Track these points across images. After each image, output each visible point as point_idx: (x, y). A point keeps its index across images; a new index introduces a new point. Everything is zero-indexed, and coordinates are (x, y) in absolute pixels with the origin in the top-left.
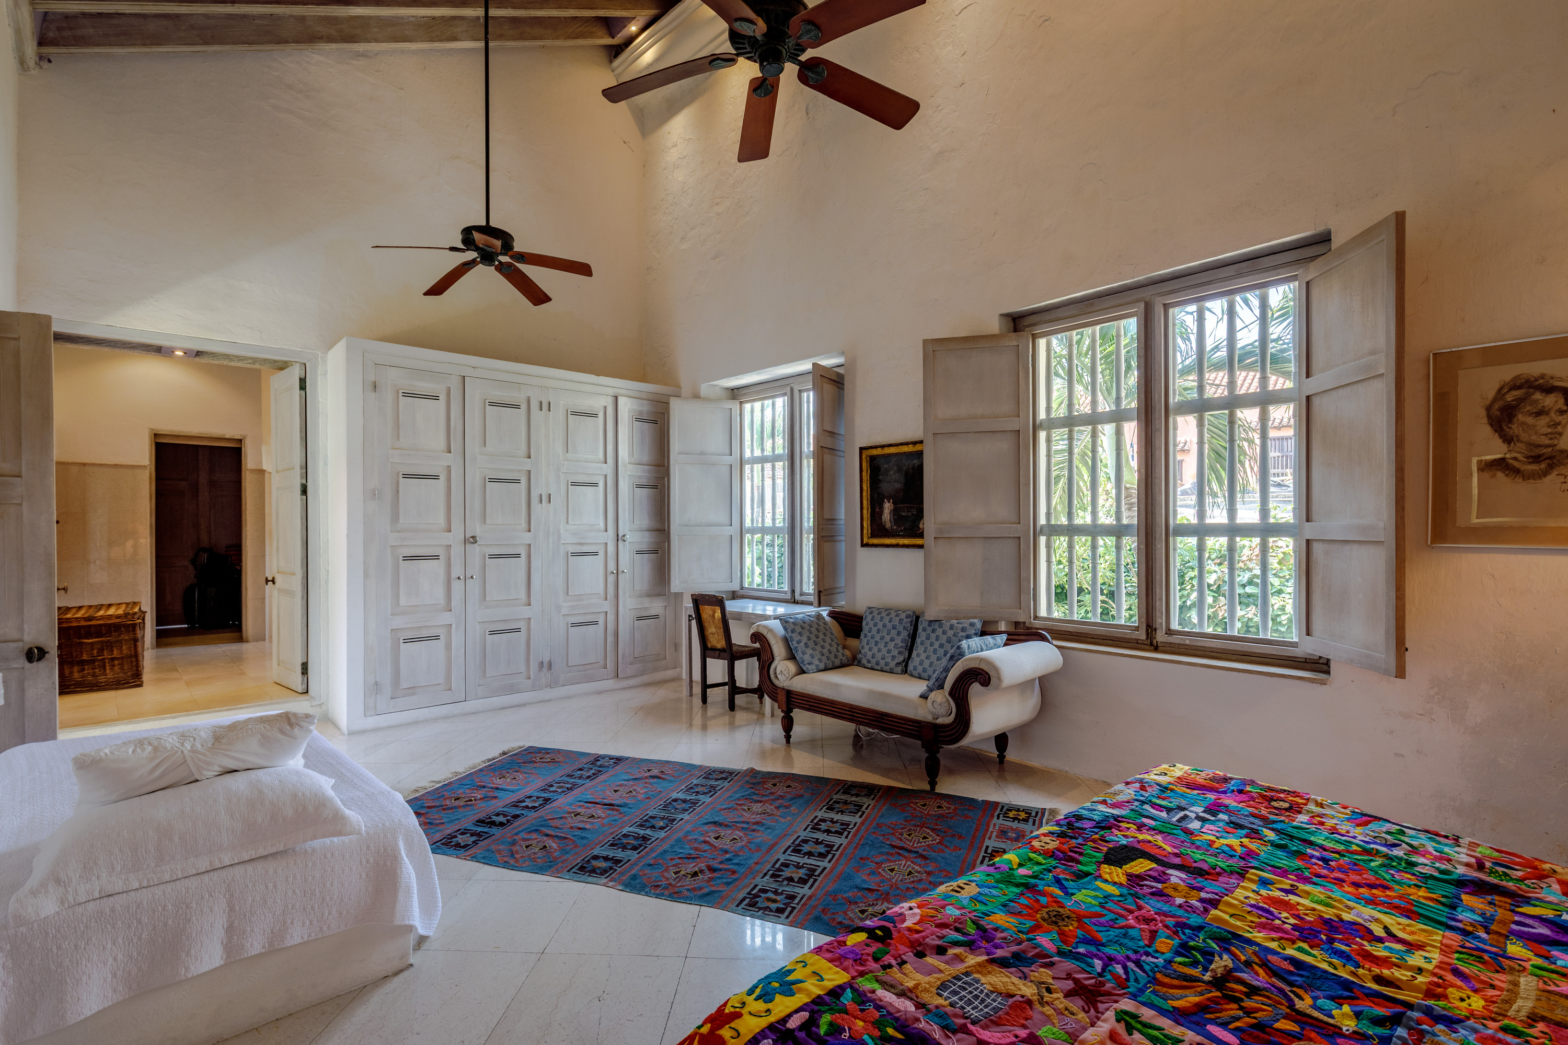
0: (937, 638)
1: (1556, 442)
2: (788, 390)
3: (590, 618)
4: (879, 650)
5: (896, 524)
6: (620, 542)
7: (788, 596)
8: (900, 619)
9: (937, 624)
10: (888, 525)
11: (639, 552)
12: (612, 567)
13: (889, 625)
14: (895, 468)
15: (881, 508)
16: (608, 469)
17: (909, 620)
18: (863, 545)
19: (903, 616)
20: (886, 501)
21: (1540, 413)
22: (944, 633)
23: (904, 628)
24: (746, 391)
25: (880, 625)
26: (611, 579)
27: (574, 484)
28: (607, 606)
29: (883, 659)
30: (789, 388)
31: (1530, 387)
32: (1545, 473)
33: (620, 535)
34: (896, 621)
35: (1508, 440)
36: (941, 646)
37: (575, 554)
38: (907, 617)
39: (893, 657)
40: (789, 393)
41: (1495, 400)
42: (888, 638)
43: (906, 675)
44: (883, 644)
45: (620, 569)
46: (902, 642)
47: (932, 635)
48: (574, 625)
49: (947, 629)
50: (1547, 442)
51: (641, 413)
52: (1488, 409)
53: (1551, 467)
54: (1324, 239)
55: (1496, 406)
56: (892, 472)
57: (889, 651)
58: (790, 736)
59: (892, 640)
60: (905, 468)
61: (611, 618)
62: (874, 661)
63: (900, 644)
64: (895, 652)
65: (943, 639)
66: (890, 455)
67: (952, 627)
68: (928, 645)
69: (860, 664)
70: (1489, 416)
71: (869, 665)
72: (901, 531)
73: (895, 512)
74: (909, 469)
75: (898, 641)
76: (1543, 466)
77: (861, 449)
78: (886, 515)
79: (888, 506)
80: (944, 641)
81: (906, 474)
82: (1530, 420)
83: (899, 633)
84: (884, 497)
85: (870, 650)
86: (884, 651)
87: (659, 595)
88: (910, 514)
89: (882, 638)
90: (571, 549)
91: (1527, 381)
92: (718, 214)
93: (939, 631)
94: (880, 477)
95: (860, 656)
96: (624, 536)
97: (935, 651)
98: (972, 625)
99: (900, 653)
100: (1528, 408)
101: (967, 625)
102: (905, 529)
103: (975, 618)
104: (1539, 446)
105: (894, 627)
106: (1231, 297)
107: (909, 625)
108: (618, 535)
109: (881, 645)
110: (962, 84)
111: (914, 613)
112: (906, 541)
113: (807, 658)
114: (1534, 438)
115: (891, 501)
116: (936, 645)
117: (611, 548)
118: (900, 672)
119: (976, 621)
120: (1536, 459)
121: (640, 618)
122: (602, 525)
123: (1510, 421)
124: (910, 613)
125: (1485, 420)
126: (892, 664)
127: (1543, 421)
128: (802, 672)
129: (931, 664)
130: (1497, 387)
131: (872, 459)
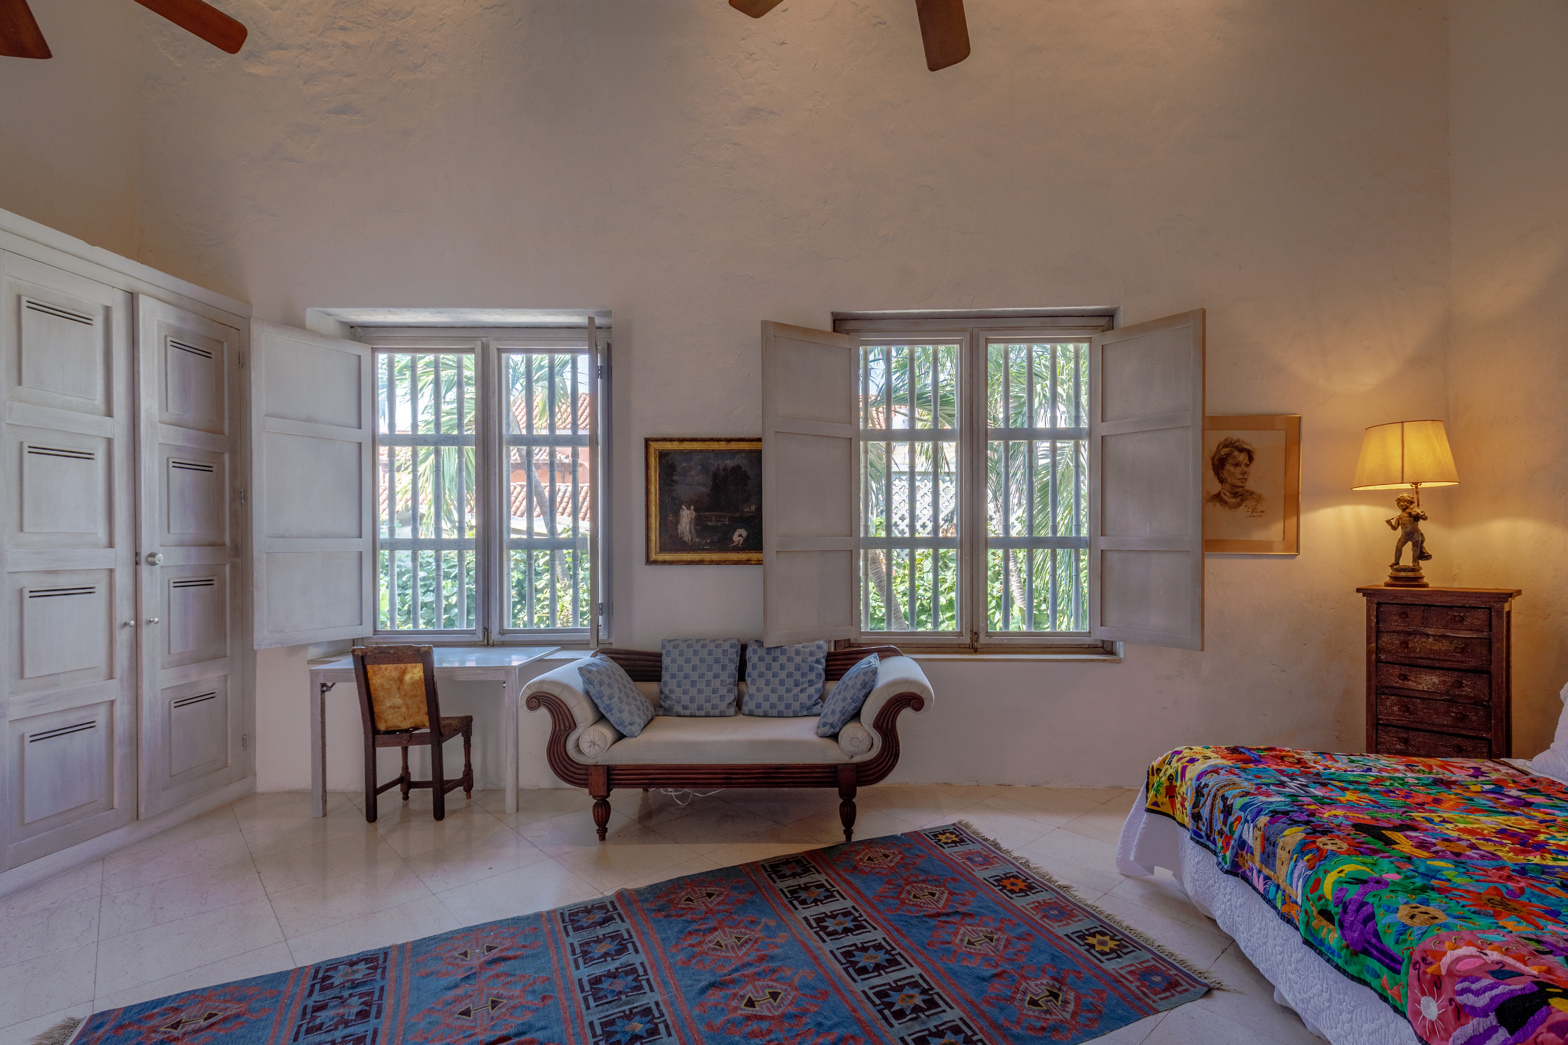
0: (782, 667)
1: (1244, 484)
2: (478, 345)
3: (74, 718)
4: (700, 692)
5: (699, 533)
6: (144, 569)
7: (479, 637)
8: (724, 651)
9: (779, 650)
10: (687, 537)
11: (182, 584)
12: (124, 612)
13: (710, 660)
14: (699, 467)
15: (677, 514)
16: (117, 427)
17: (735, 650)
18: (649, 562)
19: (726, 646)
20: (684, 507)
21: (1237, 465)
22: (790, 660)
23: (731, 660)
24: (384, 334)
25: (696, 660)
26: (123, 637)
27: (37, 450)
28: (115, 690)
29: (708, 700)
30: (479, 343)
31: (1232, 447)
32: (1239, 505)
33: (144, 552)
34: (718, 653)
35: (1222, 481)
36: (790, 675)
37: (37, 594)
38: (731, 647)
39: (722, 698)
40: (479, 349)
41: (1216, 453)
42: (710, 675)
43: (741, 717)
44: (704, 684)
45: (145, 616)
46: (729, 677)
47: (774, 664)
48: (37, 738)
49: (793, 655)
50: (1240, 484)
51: (179, 332)
52: (1213, 459)
53: (1242, 501)
54: (1110, 316)
55: (1216, 458)
56: (693, 473)
57: (715, 691)
58: (606, 830)
59: (716, 676)
60: (713, 469)
61: (122, 711)
62: (694, 706)
63: (728, 681)
64: (723, 691)
65: (791, 667)
66: (691, 452)
67: (798, 653)
68: (770, 676)
69: (668, 712)
70: (1213, 464)
71: (687, 712)
72: (707, 544)
73: (699, 522)
74: (718, 469)
75: (725, 676)
76: (1238, 500)
77: (647, 441)
78: (683, 525)
79: (687, 515)
80: (792, 669)
81: (715, 476)
82: (1232, 469)
83: (724, 668)
84: (682, 503)
85: (685, 692)
86: (708, 691)
87: (215, 657)
88: (720, 524)
89: (702, 676)
90: (31, 583)
91: (1231, 443)
92: (346, 45)
93: (783, 659)
94: (675, 478)
95: (669, 702)
96: (153, 555)
97: (782, 682)
98: (819, 647)
99: (729, 691)
100: (1231, 461)
101: (814, 649)
102: (712, 542)
103: (819, 639)
104: (1236, 487)
105: (717, 661)
106: (1029, 344)
107: (735, 655)
108: (137, 554)
109: (702, 685)
110: (784, 43)
111: (739, 640)
112: (715, 556)
113: (626, 717)
114: (1234, 481)
115: (692, 507)
116: (783, 674)
117: (123, 580)
118: (733, 713)
119: (821, 642)
120: (1235, 495)
121: (181, 703)
122: (101, 534)
123: (1223, 469)
124: (736, 642)
125: (1211, 467)
126: (723, 706)
127: (1238, 470)
128: (620, 736)
129: (780, 698)
130: (1217, 444)
131: (663, 455)
